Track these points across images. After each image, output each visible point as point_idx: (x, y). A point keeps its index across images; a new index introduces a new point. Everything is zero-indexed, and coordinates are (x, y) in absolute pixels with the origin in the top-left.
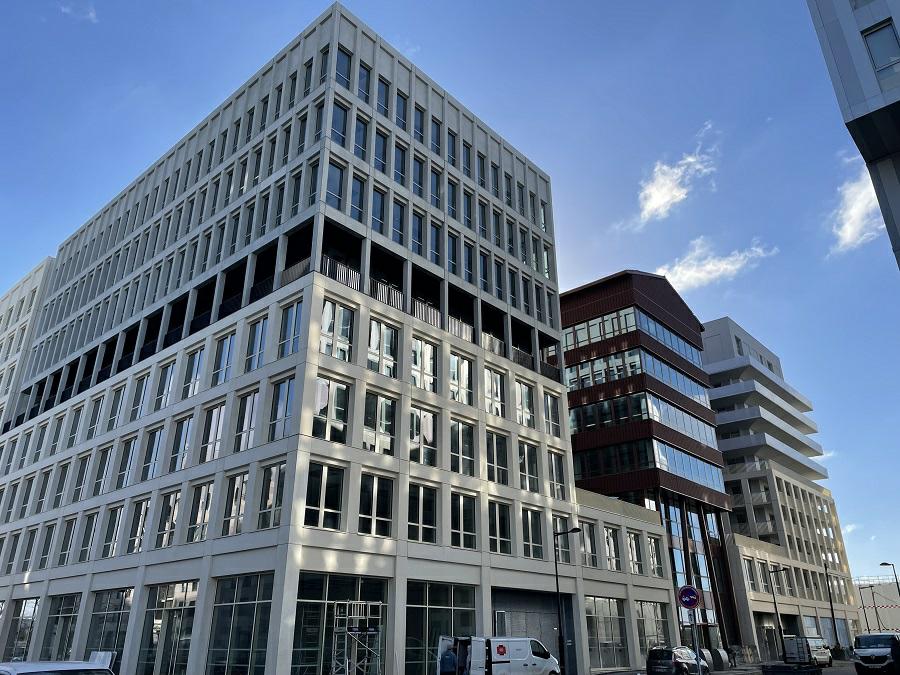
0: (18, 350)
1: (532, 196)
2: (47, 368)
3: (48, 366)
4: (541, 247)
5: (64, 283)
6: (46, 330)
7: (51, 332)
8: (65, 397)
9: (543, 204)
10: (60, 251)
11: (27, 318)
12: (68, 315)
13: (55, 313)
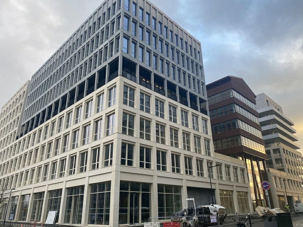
0: (20, 112)
1: (195, 49)
2: (30, 117)
3: (30, 116)
4: (199, 67)
5: (34, 88)
6: (29, 105)
7: (30, 105)
8: (36, 126)
9: (199, 52)
10: (32, 78)
11: (22, 101)
12: (36, 99)
13: (32, 98)
